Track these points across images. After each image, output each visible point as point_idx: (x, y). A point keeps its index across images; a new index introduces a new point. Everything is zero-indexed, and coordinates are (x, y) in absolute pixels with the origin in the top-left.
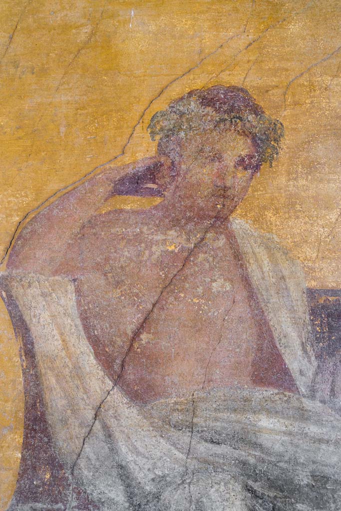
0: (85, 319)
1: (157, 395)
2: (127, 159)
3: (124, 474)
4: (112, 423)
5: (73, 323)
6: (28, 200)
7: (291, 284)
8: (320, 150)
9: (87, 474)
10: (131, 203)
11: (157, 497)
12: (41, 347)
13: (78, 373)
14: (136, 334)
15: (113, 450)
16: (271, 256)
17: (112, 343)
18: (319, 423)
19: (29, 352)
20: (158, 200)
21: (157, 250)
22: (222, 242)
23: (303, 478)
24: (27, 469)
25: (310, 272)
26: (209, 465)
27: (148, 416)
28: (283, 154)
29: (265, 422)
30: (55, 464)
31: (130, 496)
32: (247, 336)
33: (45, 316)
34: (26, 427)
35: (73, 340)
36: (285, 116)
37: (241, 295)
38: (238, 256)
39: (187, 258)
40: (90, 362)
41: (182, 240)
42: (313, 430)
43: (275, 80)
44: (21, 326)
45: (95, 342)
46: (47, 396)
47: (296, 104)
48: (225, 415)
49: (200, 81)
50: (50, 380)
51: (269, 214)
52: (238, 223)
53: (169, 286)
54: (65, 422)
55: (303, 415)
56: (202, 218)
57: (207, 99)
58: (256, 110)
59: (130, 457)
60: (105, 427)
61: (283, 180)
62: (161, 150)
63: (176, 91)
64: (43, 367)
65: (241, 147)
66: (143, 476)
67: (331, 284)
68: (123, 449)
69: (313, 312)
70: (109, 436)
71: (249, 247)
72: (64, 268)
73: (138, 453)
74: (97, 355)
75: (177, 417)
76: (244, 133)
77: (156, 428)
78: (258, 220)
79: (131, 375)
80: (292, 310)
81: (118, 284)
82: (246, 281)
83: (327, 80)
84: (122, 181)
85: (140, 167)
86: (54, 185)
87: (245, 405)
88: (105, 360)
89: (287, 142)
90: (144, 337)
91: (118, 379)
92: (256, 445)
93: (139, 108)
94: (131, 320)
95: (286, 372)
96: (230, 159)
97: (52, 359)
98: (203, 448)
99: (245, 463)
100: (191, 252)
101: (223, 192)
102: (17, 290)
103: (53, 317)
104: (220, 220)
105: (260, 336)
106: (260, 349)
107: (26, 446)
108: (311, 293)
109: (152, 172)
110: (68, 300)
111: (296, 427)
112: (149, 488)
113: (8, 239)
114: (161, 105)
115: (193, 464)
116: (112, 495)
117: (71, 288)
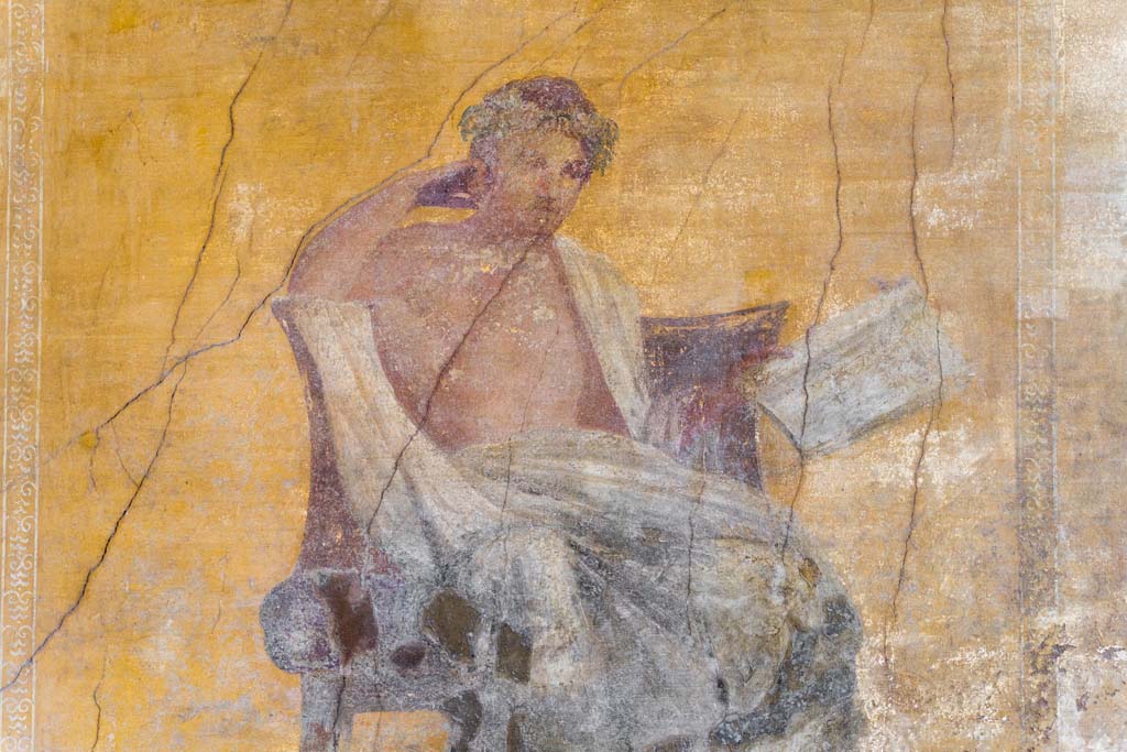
0: (383, 352)
1: (469, 440)
3: (429, 532)
4: (416, 473)
5: (368, 359)
6: (313, 210)
7: (623, 312)
8: (660, 157)
9: (385, 532)
10: (438, 215)
11: (468, 556)
12: (330, 386)
13: (375, 416)
14: (444, 370)
15: (417, 504)
16: (601, 279)
17: (416, 381)
18: (652, 469)
19: (316, 391)
20: (470, 213)
21: (469, 273)
22: (544, 263)
23: (633, 531)
24: (315, 529)
25: (644, 298)
26: (528, 520)
27: (459, 465)
28: (617, 161)
29: (591, 468)
30: (348, 522)
31: (437, 556)
32: (572, 373)
33: (336, 350)
34: (314, 480)
35: (368, 377)
36: (620, 115)
37: (566, 324)
38: (563, 281)
39: (504, 281)
40: (389, 403)
41: (499, 260)
42: (645, 477)
44: (306, 360)
45: (395, 379)
46: (338, 444)
47: (633, 100)
48: (545, 462)
49: (521, 71)
50: (342, 424)
51: (600, 231)
52: (563, 240)
53: (483, 314)
54: (359, 473)
55: (633, 460)
57: (530, 93)
58: (587, 108)
59: (437, 511)
60: (408, 478)
61: (616, 191)
62: (474, 152)
63: (493, 81)
64: (332, 409)
65: (569, 151)
66: (451, 532)
67: (668, 312)
68: (428, 501)
69: (648, 344)
70: (412, 487)
72: (359, 292)
73: (446, 507)
74: (398, 395)
75: (490, 465)
76: (572, 135)
77: (468, 478)
78: (586, 238)
79: (437, 417)
80: (624, 342)
81: (423, 311)
82: (572, 308)
83: (670, 72)
84: (428, 188)
85: (450, 173)
86: (344, 192)
87: (570, 450)
88: (407, 400)
89: (622, 146)
90: (454, 373)
91: (423, 422)
92: (581, 495)
93: (448, 101)
94: (438, 354)
95: (615, 412)
96: (555, 165)
97: (345, 400)
98: (521, 500)
99: (567, 516)
100: (510, 275)
101: (545, 204)
102: (301, 319)
103: (345, 349)
104: (543, 237)
105: (587, 372)
106: (587, 387)
107: (313, 501)
108: (646, 323)
109: (463, 179)
110: (363, 330)
111: (625, 473)
112: (459, 546)
113: (289, 257)
114: (475, 98)
115: (509, 518)
116: (415, 556)
117: (366, 316)
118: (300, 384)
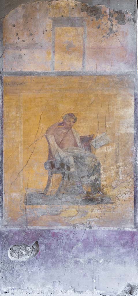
0: (55, 140)
1: (64, 148)
2: (60, 121)
3: (60, 157)
4: (58, 151)
5: (54, 140)
6: (48, 126)
7: (78, 136)
8: (81, 121)
9: (56, 157)
10: (60, 127)
11: (64, 159)
12: (50, 143)
13: (55, 146)
14: (61, 141)
15: (59, 154)
16: (76, 133)
17: (58, 142)
18: (81, 150)
19: (49, 144)
20: (63, 126)
21: (63, 132)
22: (71, 131)
23: (79, 156)
24: (49, 157)
25: (80, 134)
26: (69, 155)
27: (62, 150)
28: (77, 121)
29: (75, 150)
30: (52, 156)
31: (61, 159)
32: (73, 141)
33: (51, 140)
34: (49, 152)
35: (54, 142)
36: (77, 117)
37: (73, 137)
38: (72, 133)
39: (67, 133)
40: (56, 145)
41: (66, 131)
42: (80, 151)
43: (76, 113)
44: (48, 141)
45: (56, 142)
46: (51, 148)
47: (79, 115)
48: (71, 150)
49: (68, 112)
50: (51, 146)
51: (76, 128)
52: (72, 129)
53: (65, 136)
54: (53, 151)
55: (79, 150)
56: (69, 128)
57: (69, 115)
58: (74, 116)
59: (61, 155)
60: (58, 152)
61: (77, 124)
62: (64, 120)
63: (65, 114)
64: (51, 145)
65: (73, 120)
66: (62, 157)
67: (83, 135)
68: (60, 154)
69: (81, 139)
70: (58, 153)
71: (73, 131)
72: (53, 134)
73: (61, 154)
74: (57, 144)
75: (66, 150)
76: (73, 119)
77: (64, 152)
78: (75, 129)
79: (61, 146)
80: (78, 138)
81: (59, 136)
82: (73, 135)
83: (82, 113)
84: (59, 124)
85: (61, 122)
86: (51, 125)
87: (73, 149)
88: (58, 144)
89: (78, 120)
90: (62, 142)
91: (59, 146)
92: (74, 153)
93: (61, 116)
94: (61, 140)
95: (77, 145)
96: (71, 122)
97: (52, 144)
98: (69, 154)
99: (73, 155)
100: (67, 132)
101: (71, 125)
102: (47, 136)
103: (52, 139)
104: (70, 129)
105: (75, 141)
106: (75, 143)
107: (49, 154)
108: (80, 136)
109: (63, 123)
110: (53, 138)
111: (79, 151)
112: (63, 158)
113: (46, 131)
114: (64, 115)
115: (67, 155)
116: (59, 159)
117: (54, 136)
118: (47, 143)
